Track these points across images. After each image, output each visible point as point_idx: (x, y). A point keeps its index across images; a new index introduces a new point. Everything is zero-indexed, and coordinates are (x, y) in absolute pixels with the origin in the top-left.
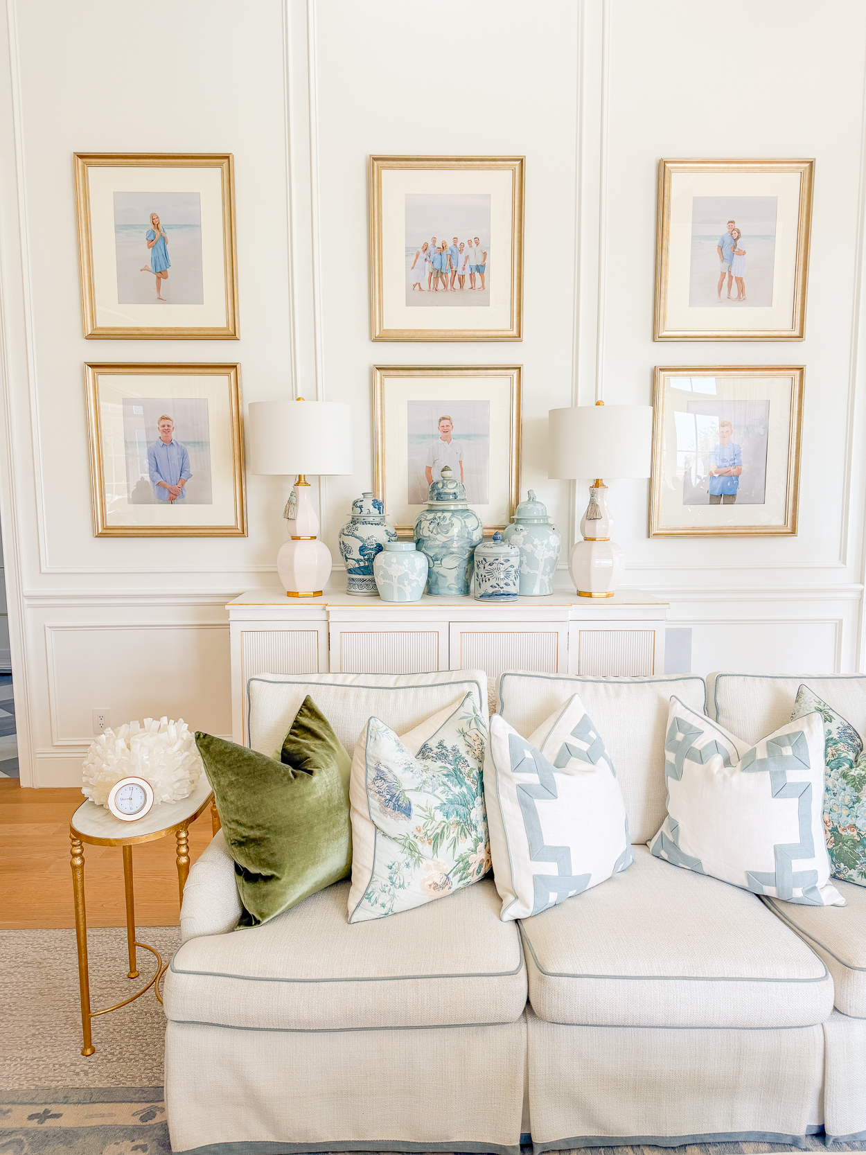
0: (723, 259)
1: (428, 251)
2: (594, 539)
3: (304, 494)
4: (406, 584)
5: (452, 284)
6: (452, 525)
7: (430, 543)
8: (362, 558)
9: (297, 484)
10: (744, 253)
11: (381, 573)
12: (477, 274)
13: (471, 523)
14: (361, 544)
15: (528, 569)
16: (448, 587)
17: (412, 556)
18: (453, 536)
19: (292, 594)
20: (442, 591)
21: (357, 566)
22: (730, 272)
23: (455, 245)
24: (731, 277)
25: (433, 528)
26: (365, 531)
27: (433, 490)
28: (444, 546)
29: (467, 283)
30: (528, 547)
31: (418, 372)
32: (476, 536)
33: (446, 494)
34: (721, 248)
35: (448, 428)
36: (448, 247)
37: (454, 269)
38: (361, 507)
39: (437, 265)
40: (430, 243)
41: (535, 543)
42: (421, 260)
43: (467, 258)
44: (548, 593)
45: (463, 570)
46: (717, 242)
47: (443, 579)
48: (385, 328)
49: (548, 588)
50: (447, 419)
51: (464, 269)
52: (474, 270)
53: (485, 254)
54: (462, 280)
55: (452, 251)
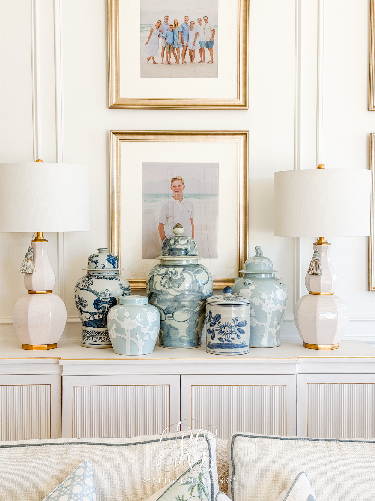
1: (161, 28)
2: (318, 294)
3: (42, 250)
4: (139, 338)
5: (184, 58)
6: (184, 279)
7: (162, 297)
8: (96, 311)
9: (35, 241)
11: (114, 326)
12: (206, 50)
13: (202, 277)
14: (96, 298)
15: (256, 322)
16: (180, 339)
17: (145, 310)
18: (185, 290)
19: (27, 347)
20: (174, 343)
21: (92, 319)
23: (186, 23)
25: (165, 283)
26: (99, 285)
27: (165, 246)
28: (176, 300)
29: (198, 58)
30: (257, 301)
31: (152, 137)
32: (206, 290)
33: (178, 250)
35: (180, 188)
36: (179, 25)
37: (185, 45)
38: (96, 262)
39: (170, 41)
40: (163, 21)
41: (263, 297)
42: (154, 36)
43: (197, 34)
44: (276, 344)
45: (193, 323)
47: (175, 331)
48: (121, 97)
49: (276, 340)
50: (179, 179)
51: (194, 44)
52: (203, 46)
53: (214, 31)
54: (192, 54)
55: (183, 28)
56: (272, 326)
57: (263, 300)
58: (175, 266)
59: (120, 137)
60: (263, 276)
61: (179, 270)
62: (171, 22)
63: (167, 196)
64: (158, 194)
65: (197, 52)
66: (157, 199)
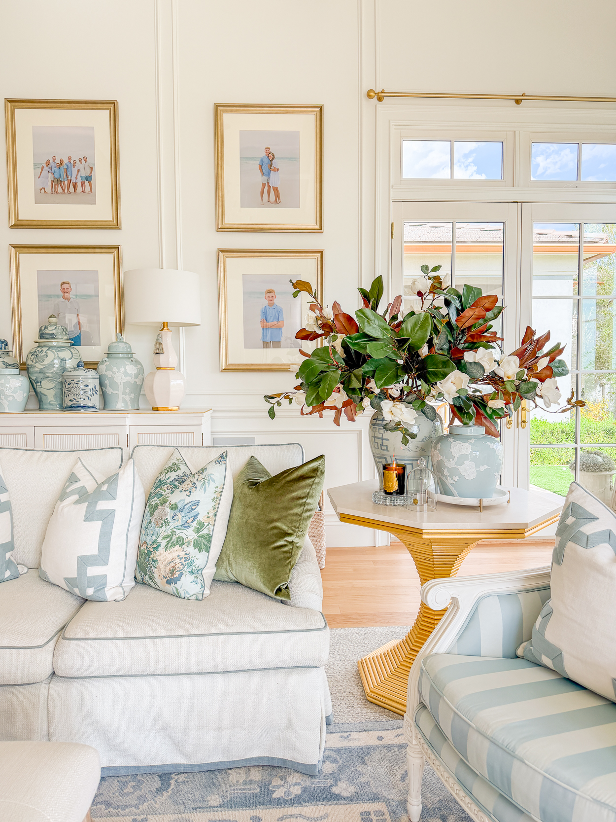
0: (263, 174)
1: (50, 166)
5: (68, 189)
6: (47, 356)
7: (32, 370)
10: (278, 170)
12: (86, 182)
15: (111, 390)
16: (50, 403)
18: (48, 364)
20: (45, 406)
22: (268, 183)
23: (70, 162)
24: (269, 187)
25: (34, 359)
28: (42, 372)
29: (79, 188)
31: (44, 250)
33: (46, 334)
34: (261, 167)
35: (68, 290)
36: (65, 163)
37: (69, 178)
39: (57, 176)
40: (51, 160)
42: (45, 172)
43: (79, 170)
46: (258, 162)
47: (45, 397)
48: (20, 219)
49: (129, 404)
50: (67, 283)
51: (76, 178)
52: (84, 179)
53: (92, 168)
54: (75, 186)
55: (68, 166)
56: (125, 393)
58: (43, 347)
59: (18, 249)
60: (120, 355)
61: (45, 349)
62: (58, 161)
63: (58, 296)
64: (50, 295)
65: (79, 185)
66: (50, 299)
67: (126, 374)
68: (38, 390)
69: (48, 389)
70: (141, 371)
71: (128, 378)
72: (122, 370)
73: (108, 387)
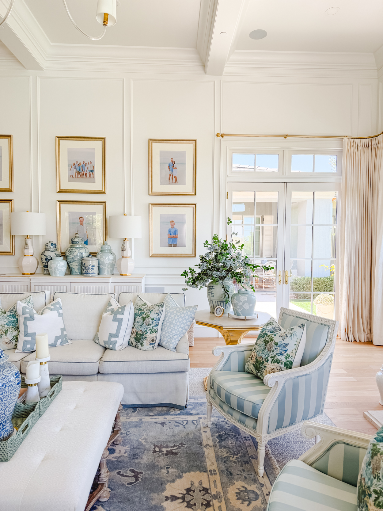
0: (170, 170)
1: (75, 166)
2: (124, 257)
3: (29, 241)
4: (57, 270)
5: (83, 176)
6: (76, 252)
7: (68, 258)
8: (46, 262)
9: (27, 238)
10: (176, 168)
11: (50, 267)
12: (91, 173)
13: (83, 251)
14: (46, 258)
15: (102, 266)
16: (75, 272)
17: (61, 261)
18: (76, 255)
19: (23, 274)
20: (73, 273)
21: (45, 265)
22: (172, 174)
23: (84, 164)
24: (172, 176)
25: (70, 253)
26: (47, 253)
27: (72, 241)
28: (73, 258)
29: (88, 175)
30: (102, 259)
31: (72, 203)
33: (75, 242)
34: (169, 167)
36: (82, 164)
37: (83, 171)
38: (47, 246)
39: (78, 170)
40: (76, 163)
41: (104, 258)
42: (73, 168)
43: (88, 168)
44: (110, 274)
45: (80, 266)
46: (167, 165)
47: (73, 269)
48: (61, 189)
49: (110, 272)
50: (82, 218)
51: (87, 171)
53: (94, 167)
54: (86, 175)
55: (83, 166)
56: (108, 268)
57: (104, 259)
58: (73, 247)
59: (60, 202)
60: (106, 251)
61: (74, 248)
64: (74, 223)
67: (109, 259)
68: (71, 266)
69: (75, 266)
70: (115, 258)
71: (110, 261)
72: (108, 257)
73: (101, 265)
